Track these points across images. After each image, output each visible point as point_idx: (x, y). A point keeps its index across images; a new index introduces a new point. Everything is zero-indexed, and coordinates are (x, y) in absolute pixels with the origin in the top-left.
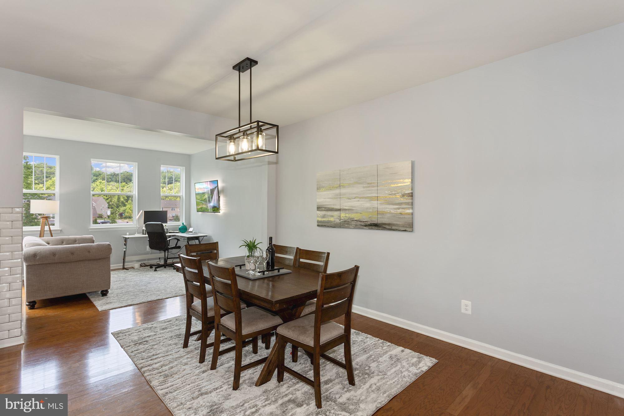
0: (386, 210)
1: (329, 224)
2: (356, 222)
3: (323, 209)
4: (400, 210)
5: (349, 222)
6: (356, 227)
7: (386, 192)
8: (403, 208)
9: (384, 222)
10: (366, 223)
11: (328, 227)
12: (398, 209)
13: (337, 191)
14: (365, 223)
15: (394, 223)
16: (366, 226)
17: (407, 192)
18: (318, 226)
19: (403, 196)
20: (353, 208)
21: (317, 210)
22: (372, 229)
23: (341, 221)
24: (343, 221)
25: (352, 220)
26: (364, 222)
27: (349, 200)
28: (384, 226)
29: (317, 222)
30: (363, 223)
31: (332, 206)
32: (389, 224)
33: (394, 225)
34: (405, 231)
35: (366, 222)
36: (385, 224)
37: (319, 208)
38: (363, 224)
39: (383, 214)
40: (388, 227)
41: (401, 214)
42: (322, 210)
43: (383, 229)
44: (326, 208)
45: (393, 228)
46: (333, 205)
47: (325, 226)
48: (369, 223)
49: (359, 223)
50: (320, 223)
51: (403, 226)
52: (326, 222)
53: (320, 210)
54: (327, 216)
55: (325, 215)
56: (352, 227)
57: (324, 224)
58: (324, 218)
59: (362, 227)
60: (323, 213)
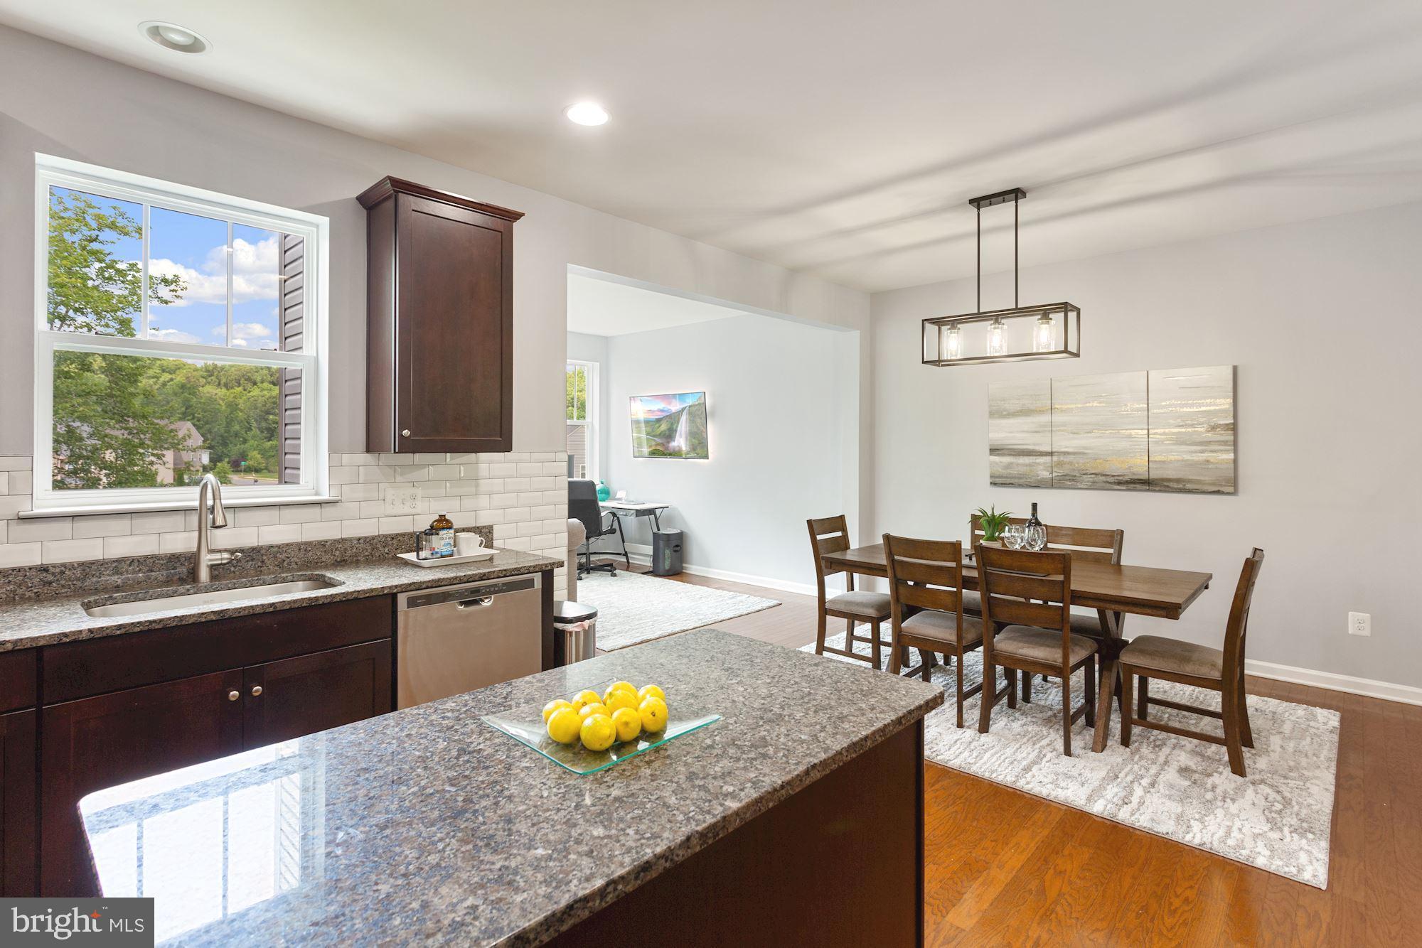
0: (1172, 455)
1: (1021, 481)
2: (1093, 476)
3: (1007, 452)
4: (1206, 454)
5: (1075, 476)
6: (1093, 486)
7: (1171, 421)
8: (1212, 451)
9: (1165, 476)
10: (1121, 478)
11: (1020, 486)
12: (1202, 453)
13: (1045, 418)
14: (1117, 478)
15: (1191, 478)
16: (1119, 483)
17: (1222, 422)
18: (994, 484)
19: (1213, 428)
20: (1086, 451)
21: (990, 455)
22: (1134, 489)
23: (1055, 474)
24: (1060, 474)
25: (1084, 472)
26: (1113, 476)
27: (1075, 436)
28: (1165, 484)
29: (991, 477)
30: (1112, 478)
31: (1031, 447)
32: (1178, 481)
33: (1189, 481)
34: (1218, 492)
35: (1118, 476)
36: (1169, 480)
37: (993, 451)
38: (1112, 480)
39: (1163, 462)
40: (1177, 486)
41: (1208, 461)
42: (1003, 455)
43: (1162, 489)
44: (1013, 450)
45: (1188, 486)
46: (1034, 445)
47: (1012, 484)
48: (1127, 478)
49: (1104, 478)
50: (997, 480)
51: (1214, 484)
52: (1014, 478)
53: (998, 455)
54: (1018, 464)
55: (1012, 463)
56: (1082, 486)
57: (1008, 481)
58: (1008, 469)
59: (1108, 486)
60: (1006, 460)
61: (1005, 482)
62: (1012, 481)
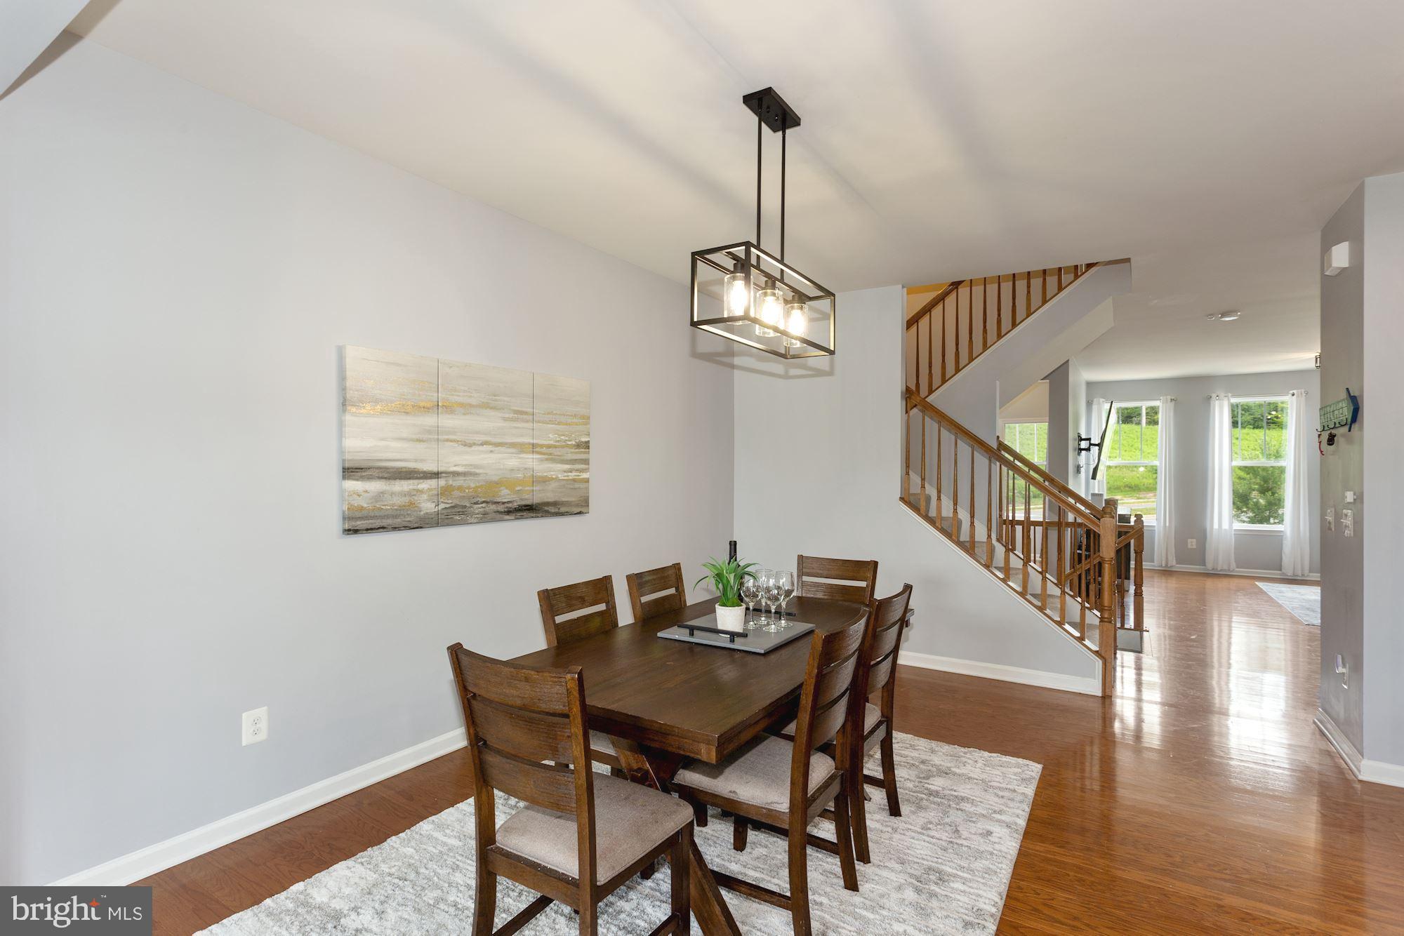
0: (549, 474)
1: (398, 521)
2: (483, 505)
3: (376, 473)
4: (574, 474)
5: (465, 507)
6: (485, 518)
7: (550, 436)
8: (574, 471)
9: (546, 500)
10: (510, 505)
11: (393, 528)
12: (571, 472)
13: (429, 420)
14: (507, 505)
15: (564, 499)
16: (509, 512)
17: (581, 439)
18: (350, 531)
19: (576, 445)
20: (477, 471)
21: (344, 478)
22: (522, 518)
23: (441, 505)
24: (448, 506)
25: (475, 500)
26: (504, 503)
27: (467, 449)
28: (546, 508)
29: (346, 518)
30: (502, 506)
31: (412, 465)
32: (555, 504)
33: (561, 503)
34: (578, 513)
35: (508, 502)
36: (548, 504)
37: (350, 471)
38: (501, 508)
39: (545, 480)
40: (552, 509)
41: (574, 480)
42: (370, 478)
43: (543, 514)
45: (563, 509)
46: (416, 461)
47: (383, 528)
48: (515, 505)
49: (493, 507)
50: (359, 523)
51: (577, 505)
52: (387, 517)
53: (362, 478)
54: (392, 494)
55: (383, 493)
56: (472, 521)
57: (378, 523)
58: (377, 502)
59: (499, 516)
60: (375, 486)
61: (373, 526)
62: (385, 522)
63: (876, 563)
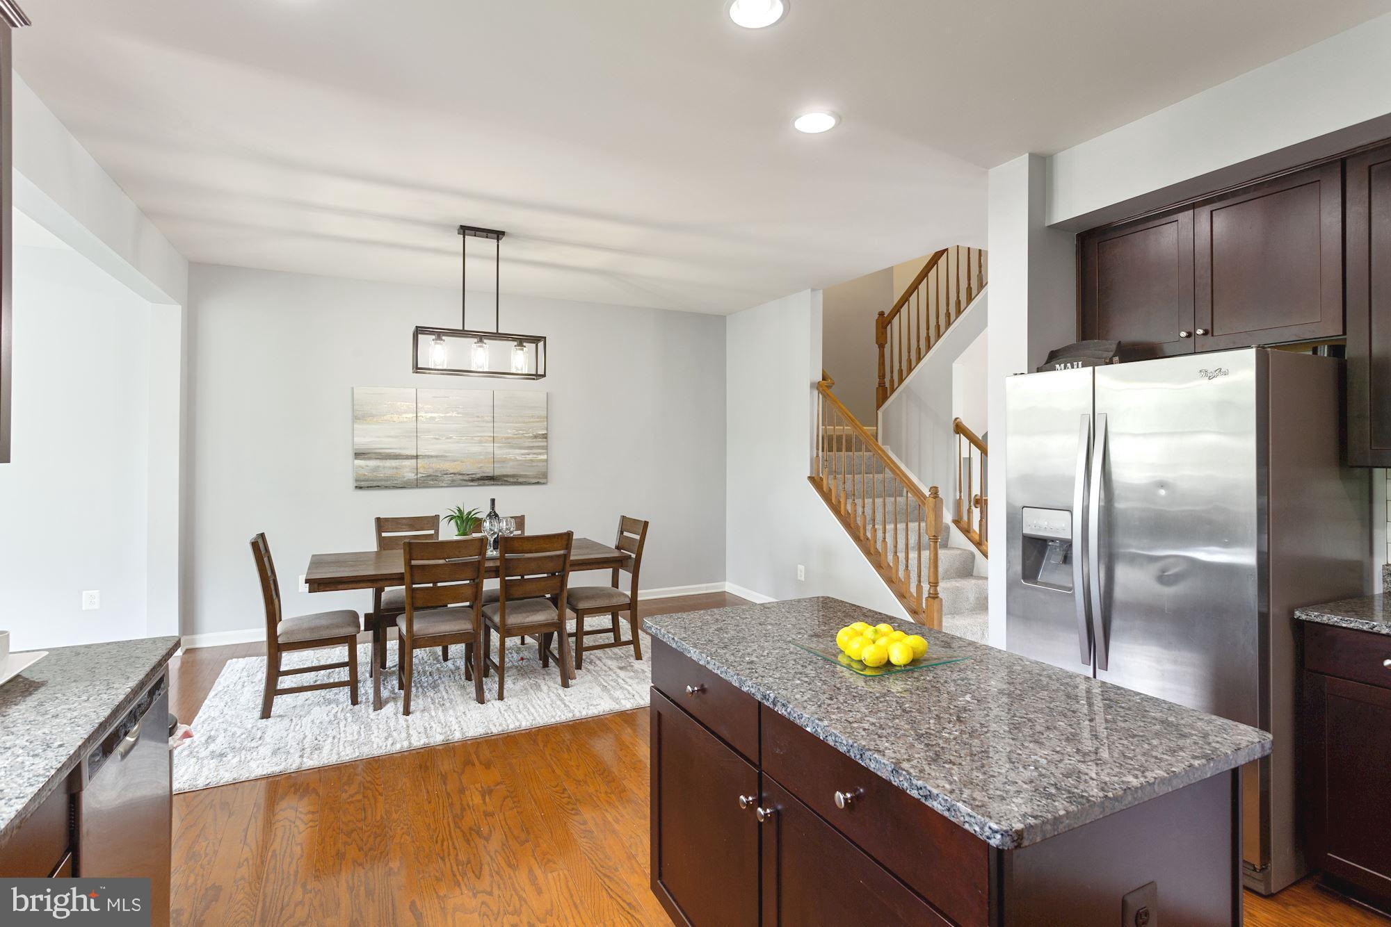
0: (508, 457)
1: (388, 483)
2: (452, 475)
3: (373, 456)
4: (530, 456)
5: (436, 477)
6: (453, 484)
7: (509, 431)
8: (534, 454)
9: (504, 474)
10: (474, 476)
11: (387, 487)
12: (528, 455)
13: (410, 425)
14: (471, 476)
15: (522, 473)
16: (473, 480)
17: (540, 433)
18: (359, 488)
19: (536, 437)
20: (447, 454)
21: (356, 458)
22: (484, 485)
23: (419, 475)
24: (424, 475)
25: (445, 472)
26: (468, 475)
27: (438, 441)
28: (505, 479)
29: (356, 481)
31: (397, 451)
32: (513, 476)
33: (521, 476)
34: (538, 483)
35: (472, 474)
36: (506, 476)
37: (358, 455)
38: (466, 478)
39: (504, 461)
40: (512, 480)
41: (532, 461)
42: (370, 459)
43: (503, 483)
44: (380, 453)
45: (521, 480)
46: (400, 449)
47: (379, 486)
48: (478, 476)
49: (460, 477)
50: (362, 483)
51: (535, 477)
52: (381, 480)
53: (364, 459)
54: (384, 467)
55: (378, 467)
56: (443, 485)
57: (375, 484)
58: (374, 472)
59: (465, 483)
60: (372, 463)
61: (371, 485)
62: (379, 484)
63: (646, 524)
